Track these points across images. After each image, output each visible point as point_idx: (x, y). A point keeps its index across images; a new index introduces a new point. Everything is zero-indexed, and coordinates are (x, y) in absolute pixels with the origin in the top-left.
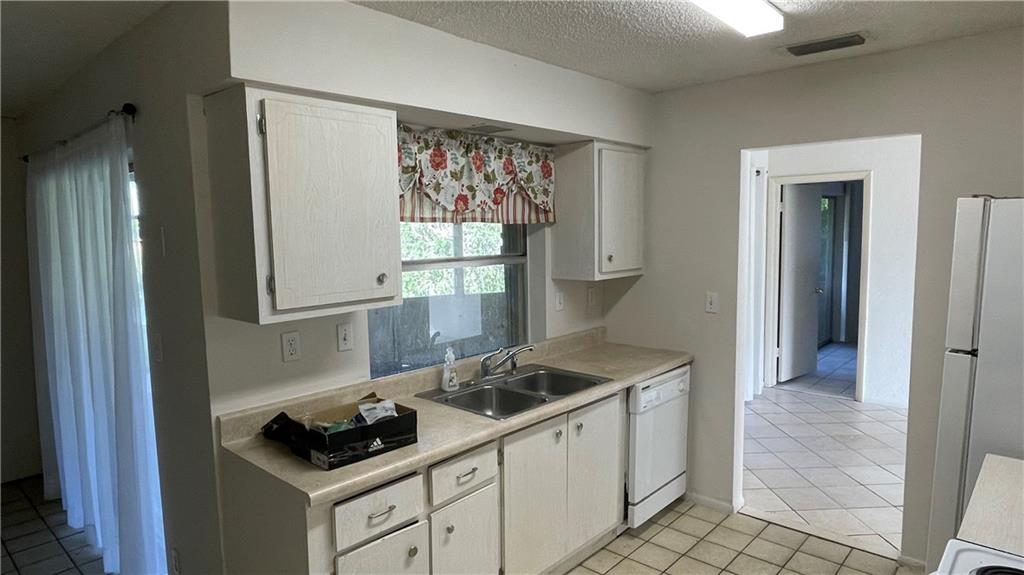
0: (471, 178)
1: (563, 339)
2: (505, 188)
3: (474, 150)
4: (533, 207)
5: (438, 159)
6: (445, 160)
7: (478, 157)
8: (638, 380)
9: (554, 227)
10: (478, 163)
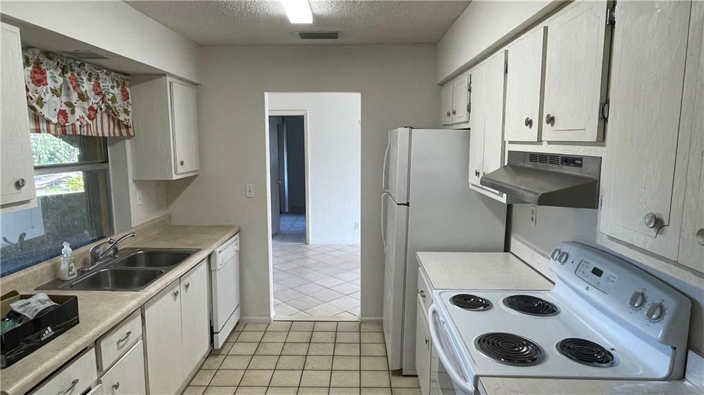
0: (68, 95)
1: (144, 226)
2: (95, 106)
3: (70, 72)
4: (116, 121)
5: (38, 76)
6: (46, 78)
7: (73, 79)
8: (214, 247)
9: (134, 138)
10: (74, 84)
